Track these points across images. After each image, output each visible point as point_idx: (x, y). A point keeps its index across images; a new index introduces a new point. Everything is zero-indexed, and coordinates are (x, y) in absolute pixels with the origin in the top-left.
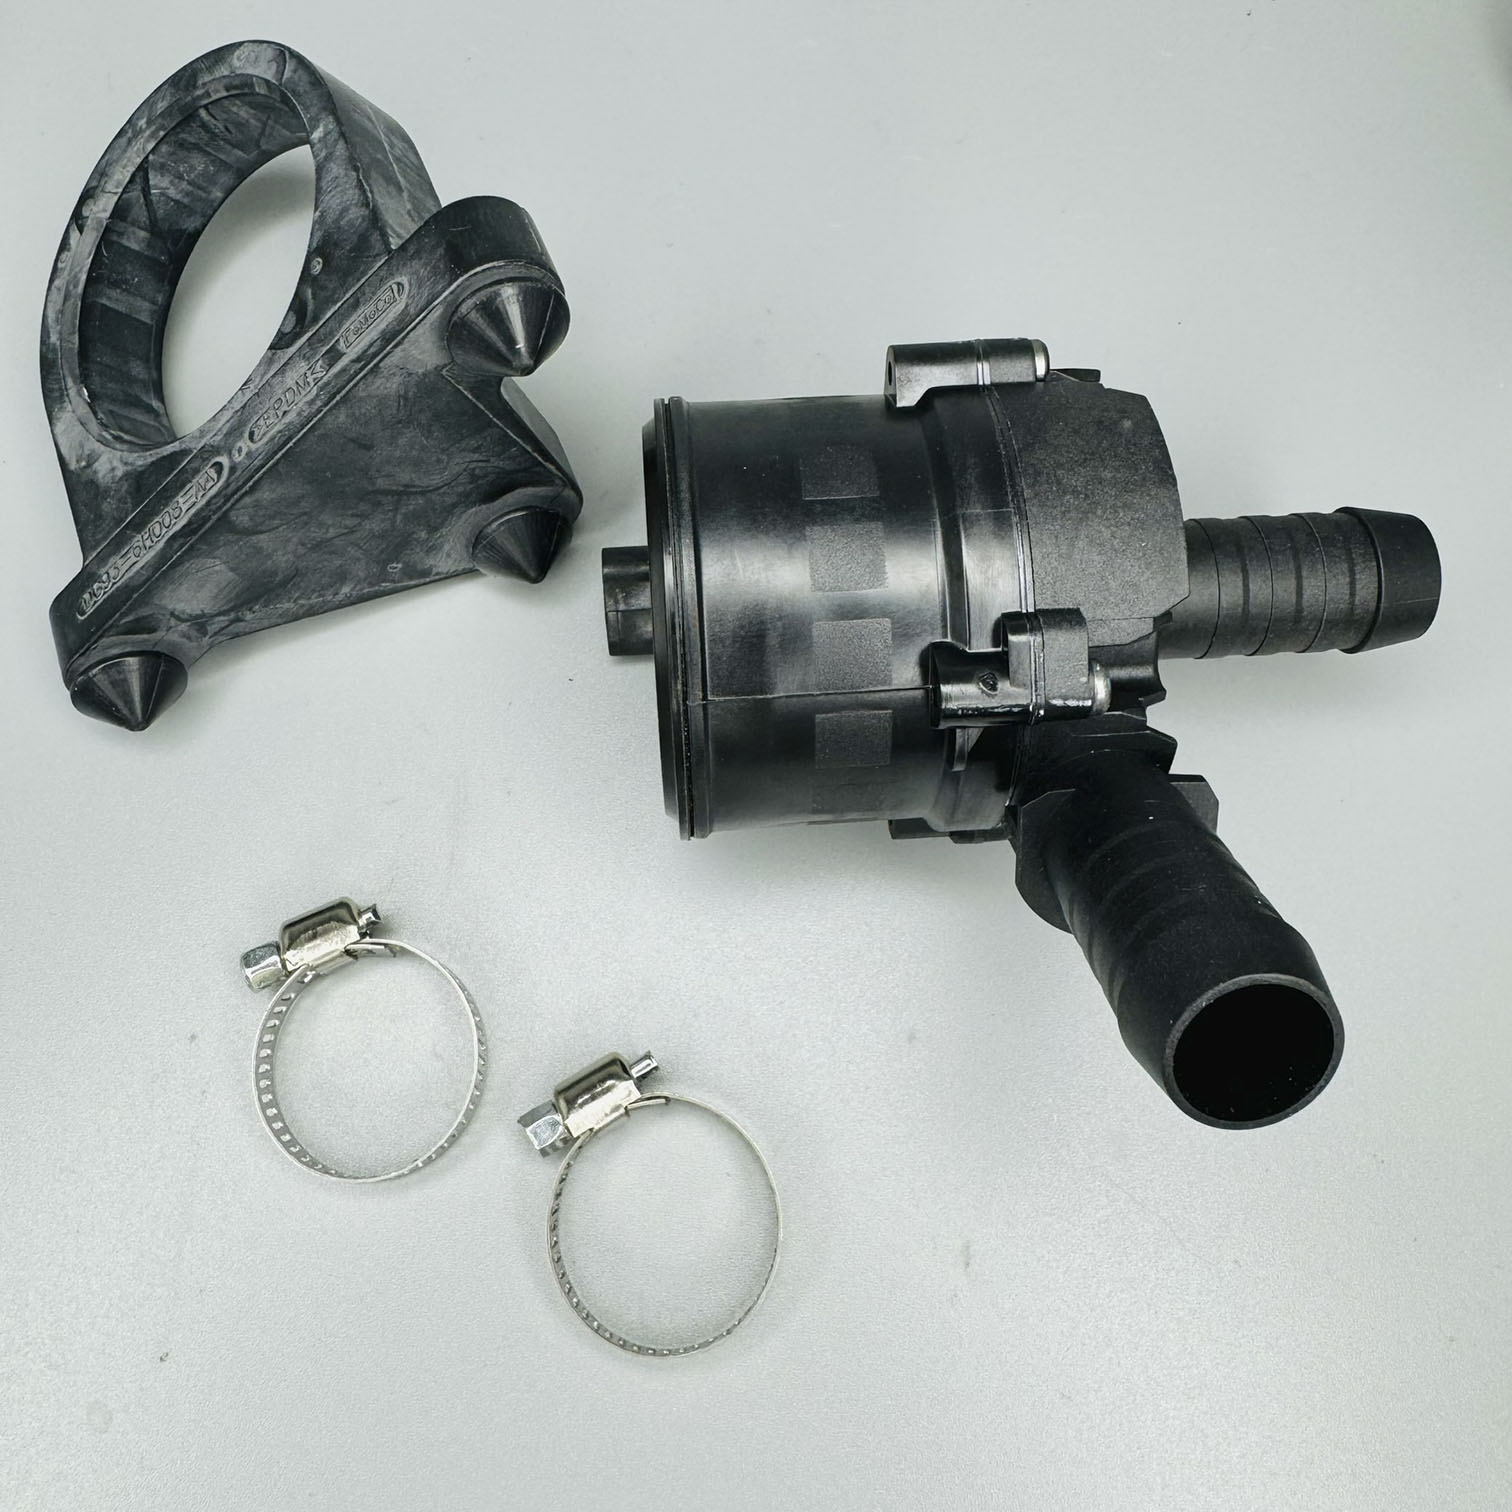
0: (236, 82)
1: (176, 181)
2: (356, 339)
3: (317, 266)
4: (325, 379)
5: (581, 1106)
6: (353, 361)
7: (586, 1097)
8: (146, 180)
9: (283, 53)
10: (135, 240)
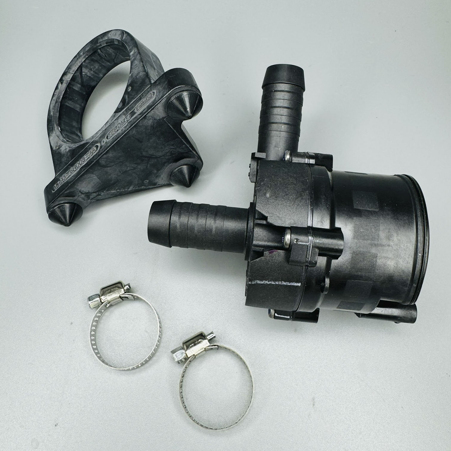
0: (109, 41)
1: (90, 71)
2: (140, 108)
3: (130, 89)
4: (130, 120)
5: (191, 347)
6: (139, 115)
7: (193, 344)
8: (81, 70)
9: (123, 32)
10: (77, 87)
